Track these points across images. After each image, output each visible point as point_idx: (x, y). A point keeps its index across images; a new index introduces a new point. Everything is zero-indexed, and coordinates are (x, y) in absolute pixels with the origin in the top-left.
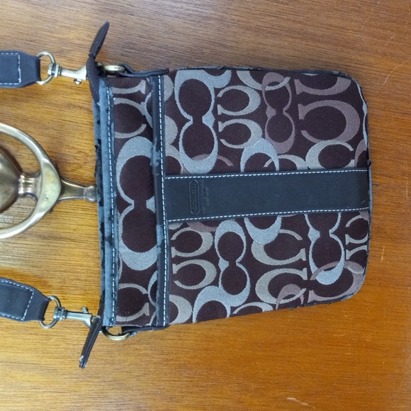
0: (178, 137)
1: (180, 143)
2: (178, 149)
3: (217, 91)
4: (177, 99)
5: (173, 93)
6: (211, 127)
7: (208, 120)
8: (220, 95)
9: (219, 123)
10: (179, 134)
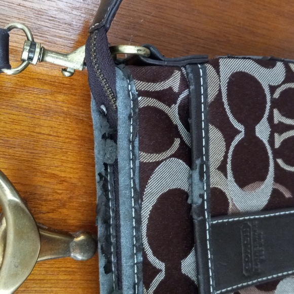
0: (226, 157)
1: (229, 166)
2: (226, 175)
3: (273, 89)
4: (225, 99)
5: (220, 90)
6: (266, 142)
7: (262, 131)
8: (277, 95)
9: (276, 135)
10: (227, 152)
